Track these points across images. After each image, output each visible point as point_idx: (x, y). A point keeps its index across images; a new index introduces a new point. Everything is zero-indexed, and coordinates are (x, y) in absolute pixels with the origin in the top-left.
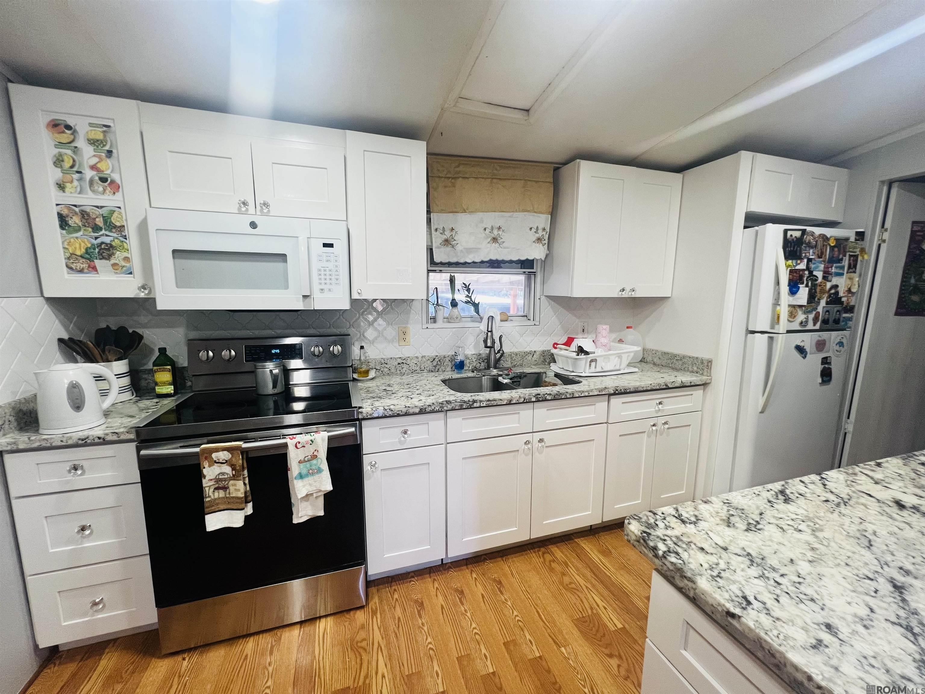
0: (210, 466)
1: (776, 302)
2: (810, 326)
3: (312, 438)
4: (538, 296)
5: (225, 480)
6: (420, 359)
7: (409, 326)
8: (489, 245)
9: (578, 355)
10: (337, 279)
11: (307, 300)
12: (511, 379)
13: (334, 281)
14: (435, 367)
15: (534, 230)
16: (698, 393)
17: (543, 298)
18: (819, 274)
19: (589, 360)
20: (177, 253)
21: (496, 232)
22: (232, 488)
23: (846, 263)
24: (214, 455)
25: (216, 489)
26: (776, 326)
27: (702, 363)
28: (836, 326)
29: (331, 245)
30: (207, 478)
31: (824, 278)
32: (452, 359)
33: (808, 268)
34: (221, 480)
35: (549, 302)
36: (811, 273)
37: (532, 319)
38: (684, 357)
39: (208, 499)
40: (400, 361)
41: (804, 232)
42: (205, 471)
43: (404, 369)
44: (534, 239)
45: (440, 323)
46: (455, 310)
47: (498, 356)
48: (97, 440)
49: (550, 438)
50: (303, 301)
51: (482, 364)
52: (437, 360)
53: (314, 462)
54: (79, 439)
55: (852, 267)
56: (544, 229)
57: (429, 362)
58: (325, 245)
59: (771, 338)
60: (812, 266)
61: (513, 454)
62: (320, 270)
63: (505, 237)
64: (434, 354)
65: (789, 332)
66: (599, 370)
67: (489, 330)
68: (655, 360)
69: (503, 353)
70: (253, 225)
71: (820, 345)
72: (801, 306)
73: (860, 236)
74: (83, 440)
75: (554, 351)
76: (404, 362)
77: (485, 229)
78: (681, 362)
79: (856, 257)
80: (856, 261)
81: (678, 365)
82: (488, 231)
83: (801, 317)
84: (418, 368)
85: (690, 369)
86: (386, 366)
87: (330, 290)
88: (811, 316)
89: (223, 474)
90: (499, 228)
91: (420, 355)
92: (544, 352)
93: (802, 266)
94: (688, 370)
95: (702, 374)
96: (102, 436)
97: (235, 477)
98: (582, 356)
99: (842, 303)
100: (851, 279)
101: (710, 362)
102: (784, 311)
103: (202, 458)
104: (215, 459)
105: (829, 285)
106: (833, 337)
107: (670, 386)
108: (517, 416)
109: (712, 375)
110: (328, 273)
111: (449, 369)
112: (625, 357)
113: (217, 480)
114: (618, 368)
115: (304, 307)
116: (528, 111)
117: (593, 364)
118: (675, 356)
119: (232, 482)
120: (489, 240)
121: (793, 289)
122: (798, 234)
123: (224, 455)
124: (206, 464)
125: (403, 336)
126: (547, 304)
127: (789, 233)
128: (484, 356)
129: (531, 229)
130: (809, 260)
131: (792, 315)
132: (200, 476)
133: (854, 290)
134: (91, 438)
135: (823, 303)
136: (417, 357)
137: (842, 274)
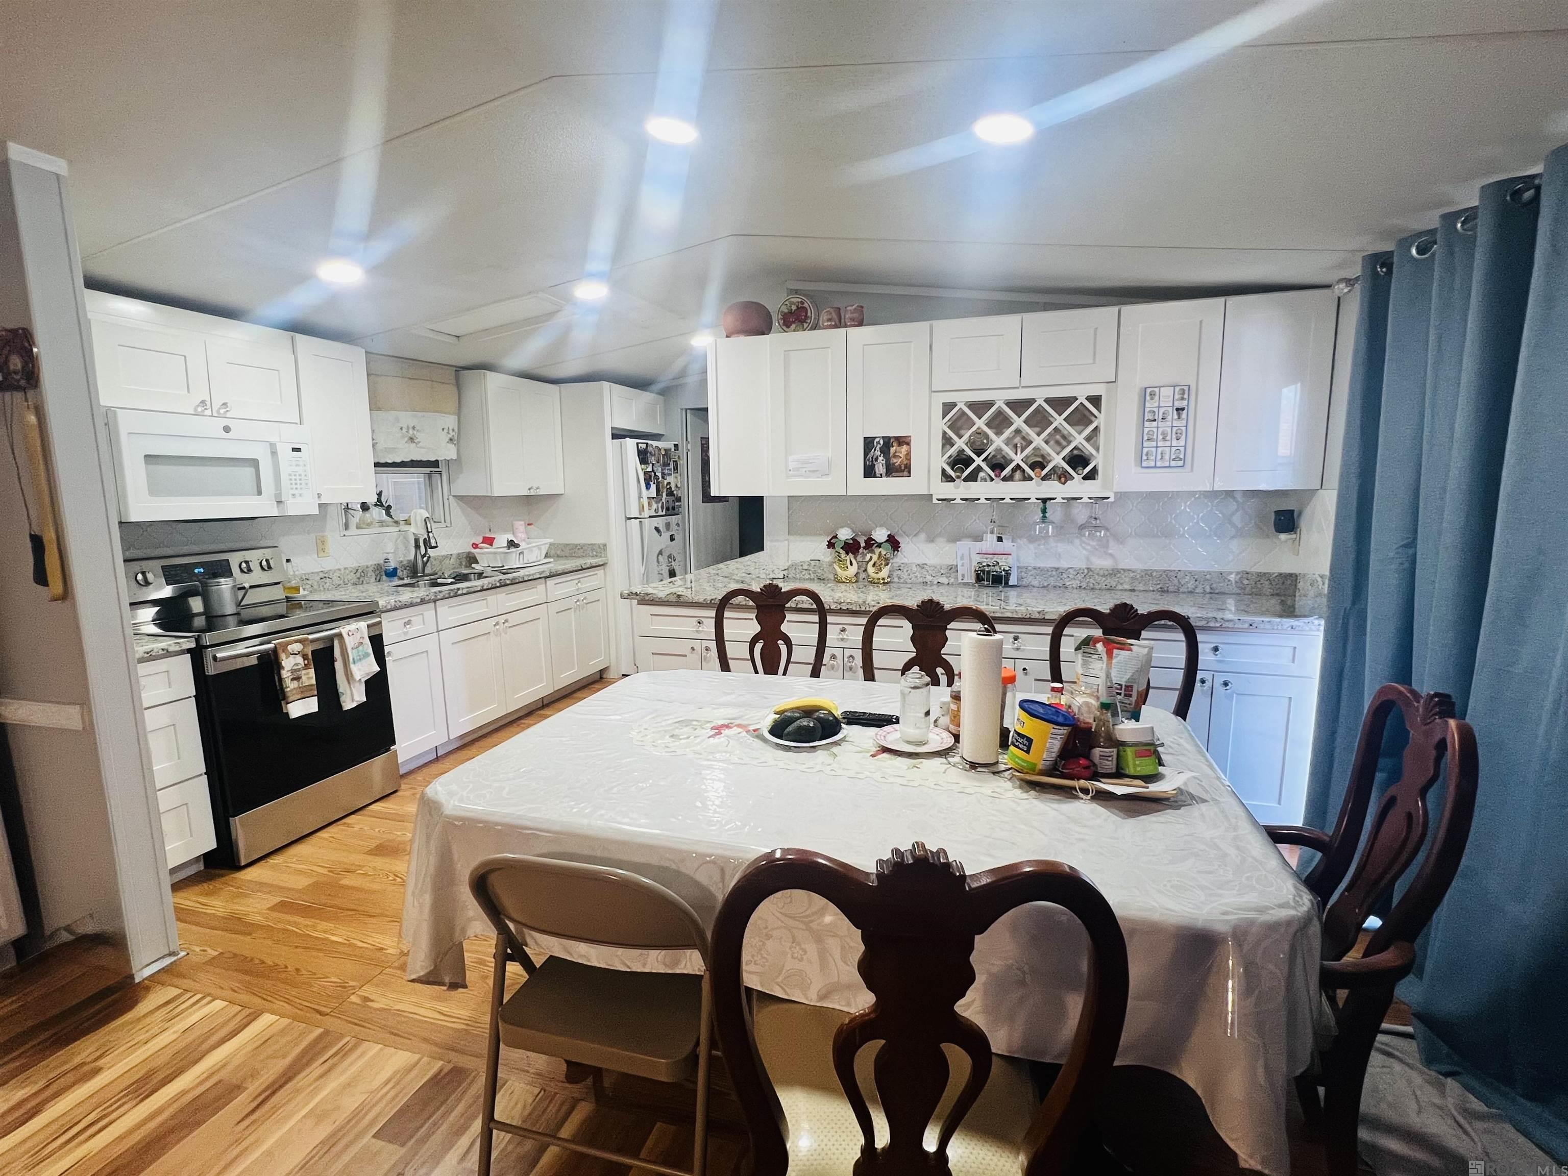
0: (287, 658)
1: (640, 497)
2: (660, 513)
3: (357, 627)
4: (446, 497)
5: (299, 670)
6: (343, 571)
7: (326, 534)
8: (407, 445)
9: (509, 549)
10: (307, 484)
11: (281, 505)
12: (454, 578)
13: (303, 486)
14: (359, 578)
15: (446, 431)
16: (600, 572)
17: (451, 498)
18: (659, 474)
19: (518, 553)
20: (149, 458)
21: (411, 431)
22: (304, 678)
23: (672, 466)
24: (289, 647)
25: (292, 680)
26: (643, 513)
27: (600, 548)
28: (673, 512)
29: (299, 450)
30: (286, 669)
31: (663, 477)
32: (378, 567)
33: (653, 471)
34: (296, 670)
35: (457, 503)
36: (655, 473)
37: (443, 521)
38: (584, 545)
39: (288, 689)
40: (322, 575)
41: (647, 444)
42: (283, 663)
43: (328, 584)
44: (447, 440)
45: (353, 530)
46: (367, 515)
47: (425, 559)
48: (161, 652)
49: (514, 618)
50: (278, 507)
51: (405, 572)
52: (360, 571)
53: (361, 648)
54: (145, 653)
55: (676, 469)
56: (453, 430)
57: (352, 574)
58: (294, 450)
59: (640, 522)
60: (655, 469)
61: (486, 636)
62: (290, 475)
63: (420, 436)
64: (356, 565)
65: (650, 517)
66: (526, 561)
67: (430, 530)
68: (558, 552)
69: (429, 557)
70: (227, 429)
71: (668, 526)
72: (653, 498)
73: (676, 446)
74: (148, 653)
75: (475, 551)
76: (326, 575)
77: (401, 429)
78: (582, 550)
79: (676, 461)
80: (677, 465)
81: (580, 553)
82: (404, 430)
83: (654, 506)
84: (341, 582)
85: (591, 554)
86: (308, 582)
87: (300, 495)
88: (660, 505)
89: (297, 664)
90: (414, 428)
91: (342, 567)
92: (459, 554)
93: (650, 469)
94: (589, 556)
95: (601, 557)
96: (166, 647)
97: (306, 667)
98: (513, 550)
99: (674, 495)
100: (676, 477)
101: (605, 545)
102: (645, 502)
103: (280, 651)
104: (290, 651)
105: (666, 482)
106: (673, 519)
107: (584, 567)
108: (485, 601)
109: (608, 555)
110: (298, 477)
111: (373, 580)
112: (543, 547)
113: (293, 671)
114: (539, 559)
115: (279, 513)
116: (458, 337)
117: (521, 555)
118: (576, 545)
119: (304, 672)
120: (406, 439)
121: (648, 487)
122: (644, 446)
123: (297, 647)
124: (283, 656)
125: (321, 547)
126: (456, 504)
127: (640, 445)
128: (405, 563)
129: (443, 429)
130: (653, 464)
131: (650, 504)
132: (280, 667)
133: (679, 486)
134: (155, 650)
135: (664, 494)
136: (339, 570)
137: (671, 474)
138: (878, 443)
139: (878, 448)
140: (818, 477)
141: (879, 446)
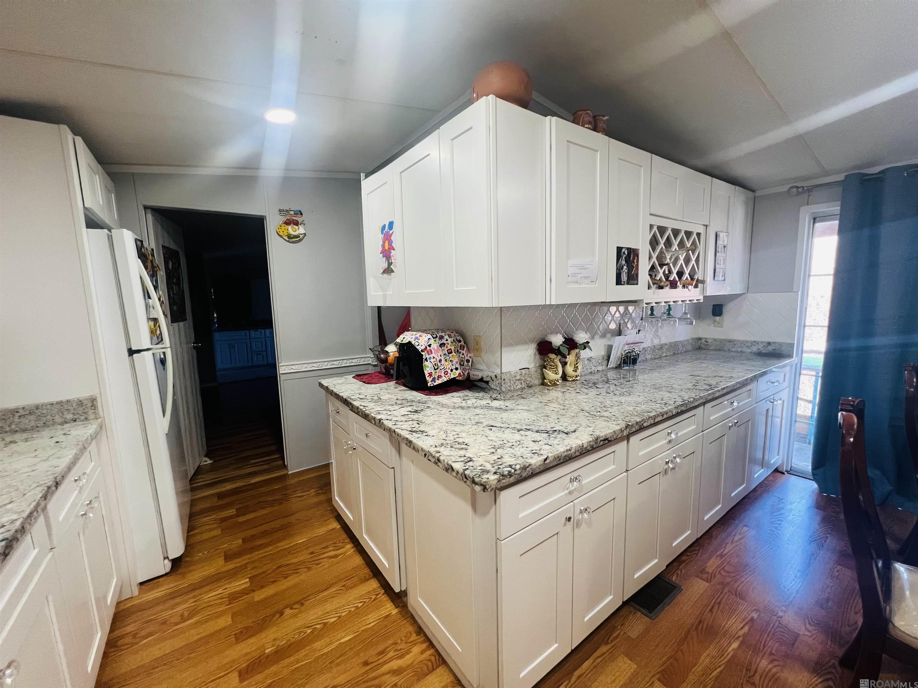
27: (81, 405)
41: (142, 243)
81: (28, 422)
94: (54, 423)
95: (86, 419)
101: (93, 400)
122: (140, 245)
138: (624, 253)
139: (624, 258)
140: (588, 284)
141: (624, 256)
